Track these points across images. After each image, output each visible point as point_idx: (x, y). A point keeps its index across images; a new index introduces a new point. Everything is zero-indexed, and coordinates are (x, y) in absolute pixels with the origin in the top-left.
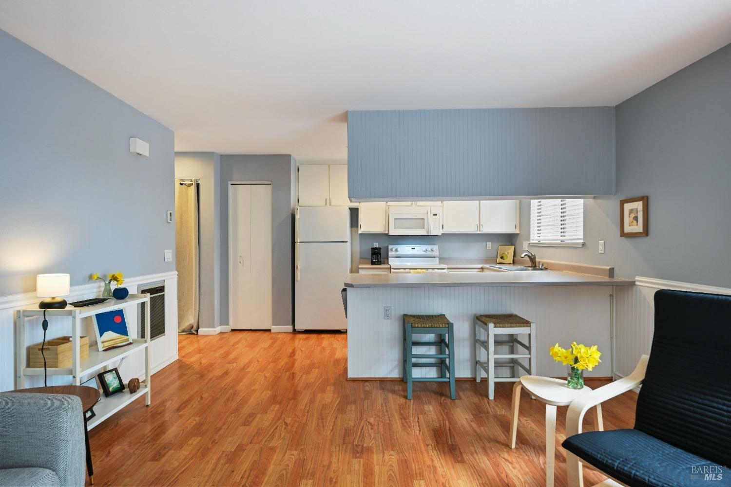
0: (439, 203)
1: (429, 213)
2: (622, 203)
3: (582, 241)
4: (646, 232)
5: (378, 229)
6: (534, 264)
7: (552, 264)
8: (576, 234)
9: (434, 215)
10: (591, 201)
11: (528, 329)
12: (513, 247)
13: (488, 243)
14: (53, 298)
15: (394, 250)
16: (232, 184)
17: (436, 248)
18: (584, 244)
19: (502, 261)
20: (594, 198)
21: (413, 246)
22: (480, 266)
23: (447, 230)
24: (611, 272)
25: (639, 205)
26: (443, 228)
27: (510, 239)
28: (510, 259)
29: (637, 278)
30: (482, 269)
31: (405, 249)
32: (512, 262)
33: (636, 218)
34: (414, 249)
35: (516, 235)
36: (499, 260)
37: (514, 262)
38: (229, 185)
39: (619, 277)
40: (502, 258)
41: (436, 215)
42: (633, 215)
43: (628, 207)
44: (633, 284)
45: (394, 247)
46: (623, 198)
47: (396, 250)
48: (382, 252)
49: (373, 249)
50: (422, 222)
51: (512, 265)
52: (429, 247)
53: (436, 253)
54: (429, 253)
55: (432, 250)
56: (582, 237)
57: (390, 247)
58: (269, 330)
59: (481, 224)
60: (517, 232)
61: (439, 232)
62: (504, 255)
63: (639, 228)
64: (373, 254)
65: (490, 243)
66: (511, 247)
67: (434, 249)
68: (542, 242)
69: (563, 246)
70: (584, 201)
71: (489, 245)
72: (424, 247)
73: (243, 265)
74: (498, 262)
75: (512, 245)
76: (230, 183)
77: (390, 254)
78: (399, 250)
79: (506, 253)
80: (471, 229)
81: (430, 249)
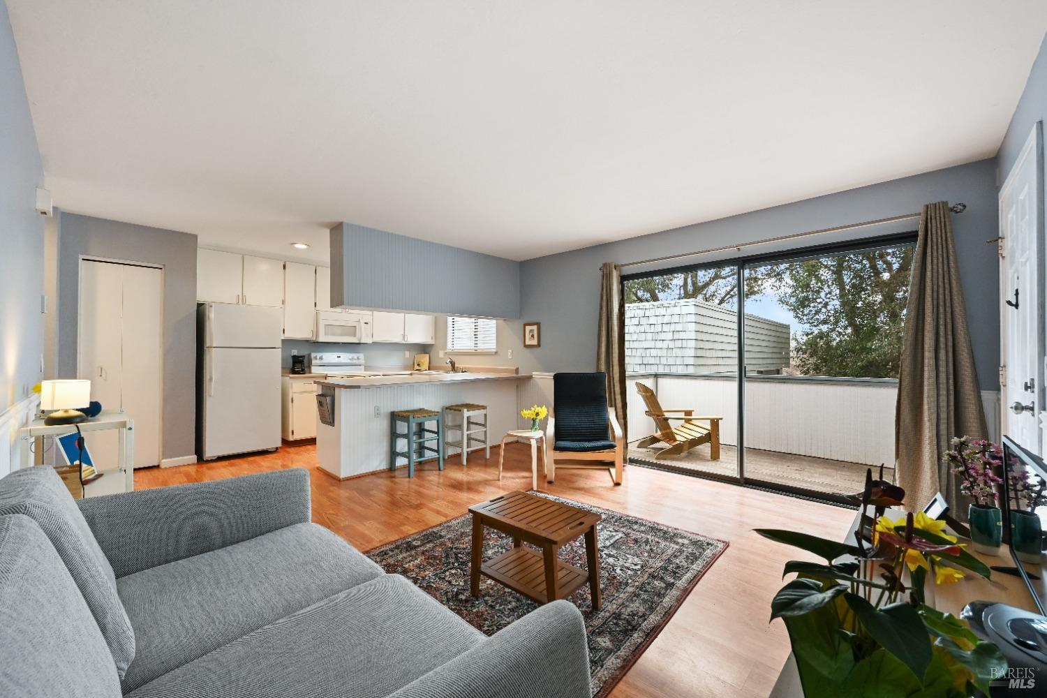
0: (370, 313)
1: (361, 322)
2: (525, 325)
3: (495, 350)
4: (539, 345)
6: (454, 368)
7: (469, 368)
8: (491, 345)
9: (365, 323)
10: (501, 322)
11: (485, 410)
12: (428, 356)
14: (66, 411)
15: (318, 358)
16: (83, 260)
17: (361, 356)
18: (496, 353)
19: (419, 368)
20: (505, 320)
21: (339, 354)
22: (410, 372)
23: (377, 339)
24: (517, 371)
25: (535, 328)
26: (373, 337)
27: (424, 349)
28: (426, 366)
29: (534, 373)
30: (411, 374)
31: (330, 357)
32: (428, 369)
33: (533, 336)
34: (340, 357)
35: (431, 346)
36: (416, 367)
38: (80, 260)
39: (522, 374)
40: (418, 365)
41: (367, 324)
42: (531, 334)
43: (528, 328)
44: (530, 377)
45: (319, 355)
46: (525, 321)
47: (320, 358)
48: (306, 361)
49: (294, 357)
50: (353, 330)
52: (355, 356)
53: (362, 361)
54: (355, 361)
55: (358, 359)
56: (495, 347)
57: (313, 355)
58: (158, 467)
59: (405, 334)
60: (433, 343)
61: (369, 341)
62: (420, 363)
63: (535, 342)
64: (294, 362)
66: (426, 356)
68: (456, 351)
69: (476, 354)
70: (497, 323)
71: (406, 353)
72: (350, 355)
73: (106, 380)
74: (415, 369)
75: (427, 353)
76: (81, 257)
77: (314, 362)
78: (323, 358)
79: (422, 361)
80: (398, 339)
81: (356, 358)
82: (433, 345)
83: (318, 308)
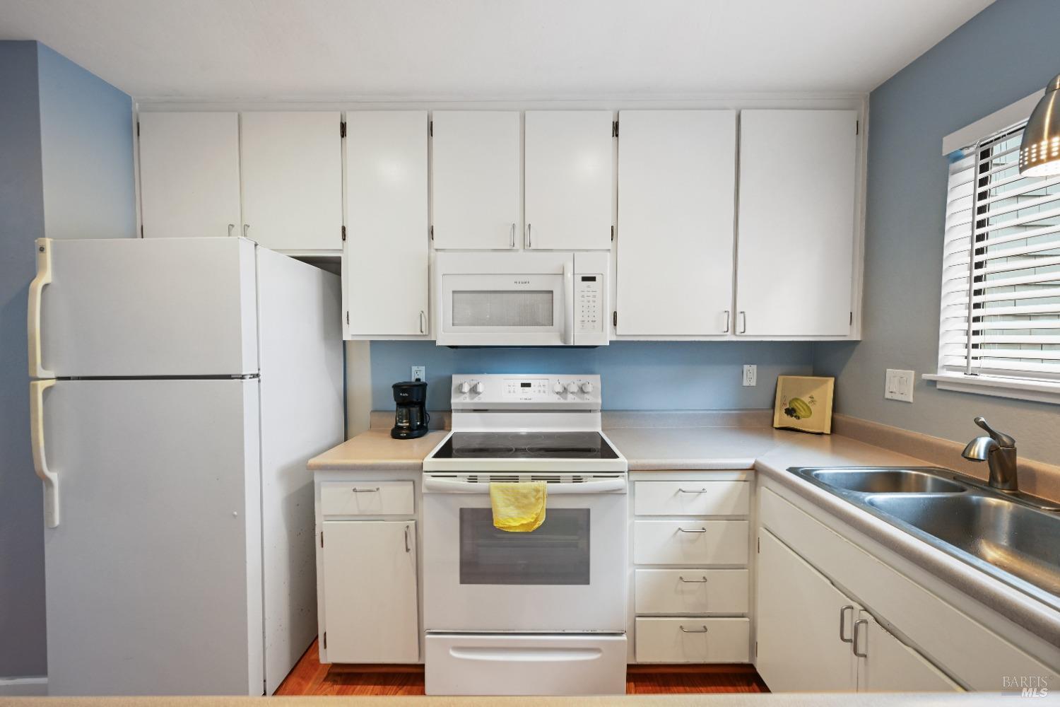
1: (569, 275)
5: (403, 327)
9: (584, 279)
12: (832, 380)
13: (746, 367)
15: (466, 388)
17: (593, 382)
19: (791, 422)
21: (525, 378)
26: (615, 324)
27: (815, 356)
28: (820, 418)
32: (828, 431)
34: (528, 385)
35: (840, 349)
36: (781, 418)
37: (834, 429)
40: (790, 412)
41: (593, 279)
47: (474, 390)
49: (398, 390)
50: (545, 302)
51: (827, 439)
52: (573, 381)
53: (594, 399)
54: (571, 399)
55: (582, 390)
57: (457, 379)
59: (739, 309)
60: (856, 336)
61: (604, 337)
62: (797, 405)
64: (401, 403)
65: (754, 367)
66: (826, 382)
67: (589, 388)
68: (983, 377)
71: (750, 375)
72: (558, 381)
74: (776, 425)
75: (827, 374)
77: (456, 401)
78: (480, 388)
79: (806, 399)
81: (574, 388)
82: (856, 343)
83: (437, 243)
